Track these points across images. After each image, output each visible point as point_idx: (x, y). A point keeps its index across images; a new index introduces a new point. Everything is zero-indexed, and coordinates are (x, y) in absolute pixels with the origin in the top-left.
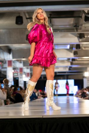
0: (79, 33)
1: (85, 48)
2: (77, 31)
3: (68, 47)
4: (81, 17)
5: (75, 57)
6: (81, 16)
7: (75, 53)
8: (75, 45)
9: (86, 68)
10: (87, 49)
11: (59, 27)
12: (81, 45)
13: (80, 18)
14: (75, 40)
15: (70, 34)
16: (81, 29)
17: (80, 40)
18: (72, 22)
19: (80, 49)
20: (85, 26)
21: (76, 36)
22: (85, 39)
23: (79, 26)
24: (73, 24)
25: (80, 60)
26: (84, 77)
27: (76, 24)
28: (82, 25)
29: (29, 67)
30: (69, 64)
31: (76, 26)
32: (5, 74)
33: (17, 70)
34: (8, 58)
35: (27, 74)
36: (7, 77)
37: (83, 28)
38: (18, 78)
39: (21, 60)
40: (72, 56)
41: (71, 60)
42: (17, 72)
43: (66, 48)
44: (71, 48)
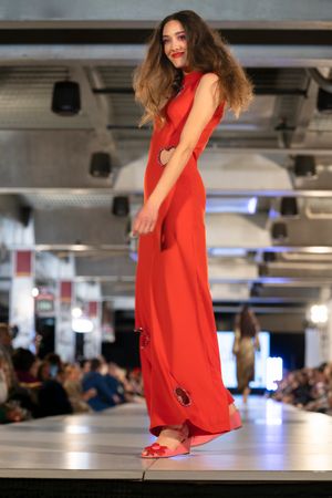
0: (295, 152)
1: (314, 211)
2: (287, 146)
3: (252, 206)
4: (304, 93)
5: (274, 245)
6: (304, 88)
7: (278, 232)
8: (279, 200)
9: (318, 290)
10: (323, 216)
11: (221, 127)
12: (300, 203)
13: (302, 97)
14: (278, 181)
15: (258, 158)
16: (301, 138)
17: (299, 181)
18: (269, 113)
19: (297, 217)
20: (321, 128)
21: (282, 166)
22: (315, 177)
23: (293, 129)
24: (272, 120)
25: (296, 257)
26: (307, 325)
27: (285, 119)
28: (306, 124)
29: (97, 279)
30: (250, 273)
31: (285, 129)
32: (4, 302)
33: (52, 290)
34: (18, 239)
35: (87, 306)
36: (12, 313)
37: (311, 136)
38: (54, 319)
39: (67, 251)
40: (262, 240)
41: (259, 259)
42: (49, 297)
43: (242, 210)
44: (264, 208)
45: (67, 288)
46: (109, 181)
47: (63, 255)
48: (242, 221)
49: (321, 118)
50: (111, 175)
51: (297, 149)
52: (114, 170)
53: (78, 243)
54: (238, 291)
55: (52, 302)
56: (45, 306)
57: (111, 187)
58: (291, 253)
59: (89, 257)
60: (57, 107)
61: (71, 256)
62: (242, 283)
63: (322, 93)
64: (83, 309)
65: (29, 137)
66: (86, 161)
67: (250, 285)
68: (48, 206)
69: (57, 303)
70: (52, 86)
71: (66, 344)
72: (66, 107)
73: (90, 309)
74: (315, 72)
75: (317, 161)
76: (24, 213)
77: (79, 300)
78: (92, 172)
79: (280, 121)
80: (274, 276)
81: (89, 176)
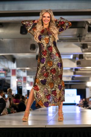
1: (88, 58)
2: (80, 41)
3: (71, 57)
4: (84, 28)
5: (78, 67)
6: (84, 26)
7: (78, 63)
8: (78, 55)
9: (89, 78)
10: (90, 59)
11: (63, 37)
12: (84, 56)
13: (84, 29)
14: (78, 50)
15: (73, 44)
16: (84, 39)
17: (84, 50)
18: (75, 33)
19: (83, 59)
20: (89, 36)
21: (79, 46)
22: (88, 49)
23: (82, 37)
24: (76, 35)
25: (83, 70)
26: (86, 87)
27: (80, 34)
28: (85, 35)
29: (32, 76)
30: (72, 74)
31: (80, 37)
32: (9, 82)
33: (21, 79)
34: (12, 66)
35: (30, 83)
36: (11, 85)
37: (86, 39)
38: (22, 87)
39: (25, 69)
40: (75, 65)
41: (74, 70)
42: (20, 81)
43: (69, 58)
44: (75, 57)
45: (25, 79)
46: (35, 51)
47: (24, 70)
48: (69, 61)
49: (89, 34)
50: (36, 50)
51: (83, 42)
52: (36, 48)
53: (27, 67)
54: (69, 79)
55: (21, 82)
56: (19, 83)
57: (36, 53)
58: (82, 69)
59: (31, 71)
60: (21, 32)
61: (26, 71)
62: (69, 77)
63: (89, 27)
64: (29, 84)
65: (14, 40)
66: (29, 46)
67: (71, 77)
68: (20, 58)
69: (23, 83)
70: (20, 27)
71: (25, 93)
72: (24, 32)
73: (31, 84)
74: (87, 22)
75: (88, 45)
76: (13, 60)
77: (28, 82)
78: (31, 49)
79: (78, 35)
80: (78, 75)
81: (30, 50)
